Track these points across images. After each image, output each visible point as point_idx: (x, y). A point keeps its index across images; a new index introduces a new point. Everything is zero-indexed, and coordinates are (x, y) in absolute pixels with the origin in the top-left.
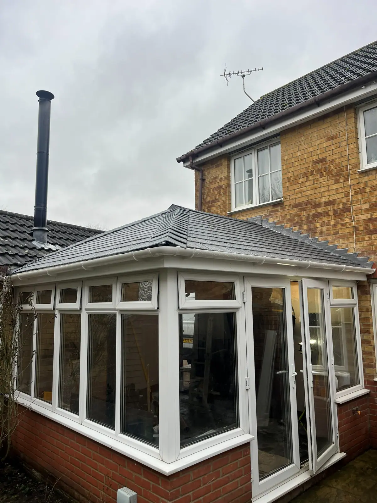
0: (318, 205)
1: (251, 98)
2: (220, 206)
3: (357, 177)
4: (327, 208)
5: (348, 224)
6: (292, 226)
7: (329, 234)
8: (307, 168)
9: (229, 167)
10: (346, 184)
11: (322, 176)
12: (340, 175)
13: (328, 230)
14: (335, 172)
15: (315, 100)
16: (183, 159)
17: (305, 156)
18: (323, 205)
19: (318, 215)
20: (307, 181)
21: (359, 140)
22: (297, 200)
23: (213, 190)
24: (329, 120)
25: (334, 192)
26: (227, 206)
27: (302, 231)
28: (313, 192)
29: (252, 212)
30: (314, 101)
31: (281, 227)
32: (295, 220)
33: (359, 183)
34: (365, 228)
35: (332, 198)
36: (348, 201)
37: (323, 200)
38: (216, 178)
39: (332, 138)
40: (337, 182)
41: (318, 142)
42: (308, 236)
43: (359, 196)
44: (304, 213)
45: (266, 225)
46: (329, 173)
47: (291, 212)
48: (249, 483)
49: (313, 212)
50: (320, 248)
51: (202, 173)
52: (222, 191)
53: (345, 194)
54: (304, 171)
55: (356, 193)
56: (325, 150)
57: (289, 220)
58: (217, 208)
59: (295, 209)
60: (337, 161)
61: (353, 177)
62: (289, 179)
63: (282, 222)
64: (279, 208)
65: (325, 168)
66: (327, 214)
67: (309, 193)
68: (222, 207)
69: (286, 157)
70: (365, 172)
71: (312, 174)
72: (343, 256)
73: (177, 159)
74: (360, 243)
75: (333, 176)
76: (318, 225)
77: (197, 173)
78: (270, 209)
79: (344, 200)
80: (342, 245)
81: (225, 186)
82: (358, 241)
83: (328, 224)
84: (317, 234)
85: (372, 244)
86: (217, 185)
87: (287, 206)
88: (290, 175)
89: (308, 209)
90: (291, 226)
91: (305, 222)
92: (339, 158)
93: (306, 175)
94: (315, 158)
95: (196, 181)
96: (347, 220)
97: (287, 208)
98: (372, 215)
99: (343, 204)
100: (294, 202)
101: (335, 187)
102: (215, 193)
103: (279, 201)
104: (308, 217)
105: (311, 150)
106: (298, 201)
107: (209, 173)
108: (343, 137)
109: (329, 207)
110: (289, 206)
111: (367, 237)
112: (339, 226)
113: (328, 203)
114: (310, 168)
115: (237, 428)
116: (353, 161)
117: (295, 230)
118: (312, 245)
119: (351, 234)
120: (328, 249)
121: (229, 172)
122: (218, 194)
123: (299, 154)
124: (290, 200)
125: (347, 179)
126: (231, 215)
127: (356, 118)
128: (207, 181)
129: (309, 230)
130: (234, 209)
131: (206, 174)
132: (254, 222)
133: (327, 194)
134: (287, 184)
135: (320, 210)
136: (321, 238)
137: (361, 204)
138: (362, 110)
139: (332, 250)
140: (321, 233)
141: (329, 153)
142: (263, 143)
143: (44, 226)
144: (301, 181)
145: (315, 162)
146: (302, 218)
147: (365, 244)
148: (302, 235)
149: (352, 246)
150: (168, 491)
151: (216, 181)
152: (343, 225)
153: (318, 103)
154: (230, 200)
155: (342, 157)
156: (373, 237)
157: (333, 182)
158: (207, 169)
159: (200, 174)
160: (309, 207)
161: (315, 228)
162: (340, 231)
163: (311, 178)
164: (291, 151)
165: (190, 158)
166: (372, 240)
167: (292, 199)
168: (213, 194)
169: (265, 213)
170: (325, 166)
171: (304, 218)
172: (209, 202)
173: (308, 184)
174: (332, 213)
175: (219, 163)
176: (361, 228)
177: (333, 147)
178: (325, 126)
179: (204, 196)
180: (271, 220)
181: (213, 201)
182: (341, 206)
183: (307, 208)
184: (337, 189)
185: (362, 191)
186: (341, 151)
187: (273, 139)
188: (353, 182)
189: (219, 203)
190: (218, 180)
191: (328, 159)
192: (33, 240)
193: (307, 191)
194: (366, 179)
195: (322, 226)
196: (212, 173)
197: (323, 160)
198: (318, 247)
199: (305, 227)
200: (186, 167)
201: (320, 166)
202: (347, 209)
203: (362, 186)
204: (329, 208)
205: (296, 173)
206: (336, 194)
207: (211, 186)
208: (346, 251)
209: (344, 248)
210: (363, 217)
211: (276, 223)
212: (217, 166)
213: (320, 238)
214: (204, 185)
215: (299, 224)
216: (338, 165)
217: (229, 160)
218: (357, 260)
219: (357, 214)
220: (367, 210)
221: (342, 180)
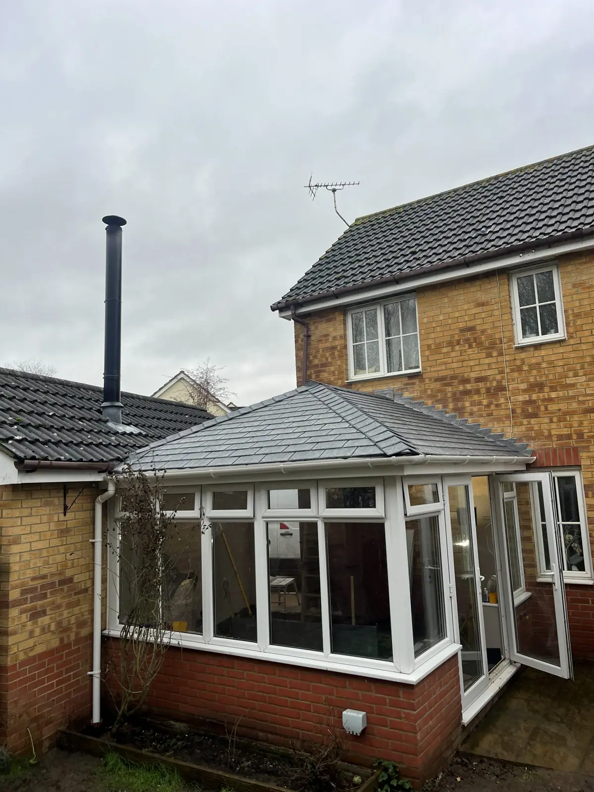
0: (467, 381)
1: (344, 221)
2: (333, 372)
3: (513, 352)
4: (479, 385)
5: (503, 405)
6: (435, 403)
7: (481, 416)
8: (452, 336)
9: (345, 323)
10: (500, 359)
11: (470, 347)
12: (493, 348)
13: (480, 410)
14: (487, 344)
15: (465, 261)
16: (280, 307)
17: (450, 321)
18: (472, 380)
19: (467, 393)
20: (453, 351)
21: (513, 309)
22: (439, 372)
23: (323, 351)
24: (478, 283)
25: (486, 367)
26: (344, 373)
27: (447, 410)
28: (460, 364)
29: (380, 382)
30: (463, 261)
31: (420, 404)
32: (438, 396)
33: (515, 359)
34: (523, 411)
35: (483, 374)
36: (503, 378)
37: (473, 375)
38: (327, 335)
39: (483, 304)
40: (489, 355)
41: (466, 307)
42: (455, 417)
43: (516, 375)
44: (449, 389)
45: (400, 401)
46: (480, 345)
47: (432, 386)
49: (461, 388)
50: (471, 432)
51: (308, 327)
52: (336, 353)
53: (499, 371)
54: (449, 338)
55: (512, 371)
56: (475, 318)
57: (431, 397)
58: (329, 374)
59: (439, 383)
60: (489, 332)
61: (508, 351)
62: (429, 346)
63: (421, 398)
64: (417, 381)
65: (475, 339)
66: (478, 392)
67: (455, 365)
68: (336, 373)
69: (425, 320)
70: (522, 348)
71: (458, 343)
72: (498, 441)
73: (271, 306)
74: (518, 427)
75: (486, 348)
76: (467, 404)
77: (299, 325)
78: (405, 380)
79: (498, 377)
80: (496, 428)
81: (341, 347)
82: (515, 424)
83: (480, 403)
84: (466, 414)
85: (532, 429)
86: (328, 345)
87: (427, 379)
88: (430, 342)
89: (455, 384)
90: (433, 403)
91: (450, 400)
92: (491, 328)
93: (450, 344)
94: (461, 325)
95: (297, 337)
96: (502, 400)
97: (427, 381)
98: (530, 397)
99: (498, 382)
100: (435, 375)
101: (487, 361)
102: (326, 355)
103: (417, 373)
104: (454, 394)
105: (457, 315)
106: (441, 374)
107: (316, 328)
108: (496, 305)
109: (480, 384)
110: (430, 379)
111: (525, 422)
112: (493, 407)
113: (479, 380)
114: (456, 336)
115: (444, 638)
116: (507, 334)
117: (438, 408)
118: (461, 427)
119: (508, 417)
120: (480, 432)
121: (345, 329)
122: (330, 355)
123: (441, 318)
124: (431, 372)
125: (501, 354)
126: (350, 384)
127: (509, 285)
128: (313, 338)
129: (455, 409)
130: (353, 377)
131: (312, 328)
132: (384, 395)
133: (477, 368)
134: (427, 353)
135: (469, 387)
136: (471, 419)
137: (518, 383)
138: (515, 277)
139: (485, 434)
140: (471, 414)
141: (479, 322)
142: (393, 298)
143: (118, 401)
144: (445, 350)
145: (462, 330)
146: (446, 394)
147: (523, 428)
148: (447, 415)
149: (509, 431)
150: (413, 702)
151: (327, 340)
152: (497, 405)
153: (467, 264)
154: (347, 365)
155: (494, 327)
156: (532, 421)
157: (484, 355)
158: (314, 323)
159: (305, 330)
160: (456, 382)
161: (464, 408)
162: (494, 412)
163: (457, 348)
164: (432, 314)
165: (292, 307)
166: (531, 424)
167: (434, 371)
168: (322, 356)
169: (398, 385)
170: (474, 336)
171: (449, 395)
172: (317, 366)
173: (453, 354)
174: (484, 391)
175: (331, 316)
176: (519, 411)
177: (483, 315)
178: (473, 289)
179: (309, 358)
180: (406, 395)
181: (324, 365)
182: (495, 384)
183: (453, 383)
184: (489, 364)
185: (519, 369)
186: (492, 321)
187: (406, 295)
188: (508, 358)
189: (332, 369)
190: (331, 339)
191: (478, 328)
192: (107, 421)
193: (453, 362)
194: (523, 355)
195: (471, 405)
196: (320, 329)
197: (472, 329)
198: (468, 430)
199: (451, 406)
200: (283, 317)
201: (468, 335)
202: (501, 388)
203: (518, 363)
204: (481, 385)
205: (438, 341)
206: (489, 369)
207: (320, 345)
208: (502, 436)
209: (498, 431)
210: (521, 398)
211: (412, 399)
212: (329, 321)
213: (470, 420)
214: (310, 343)
215: (444, 401)
216: (490, 337)
217: (345, 315)
218: (515, 446)
219: (514, 394)
220: (525, 391)
221: (495, 354)
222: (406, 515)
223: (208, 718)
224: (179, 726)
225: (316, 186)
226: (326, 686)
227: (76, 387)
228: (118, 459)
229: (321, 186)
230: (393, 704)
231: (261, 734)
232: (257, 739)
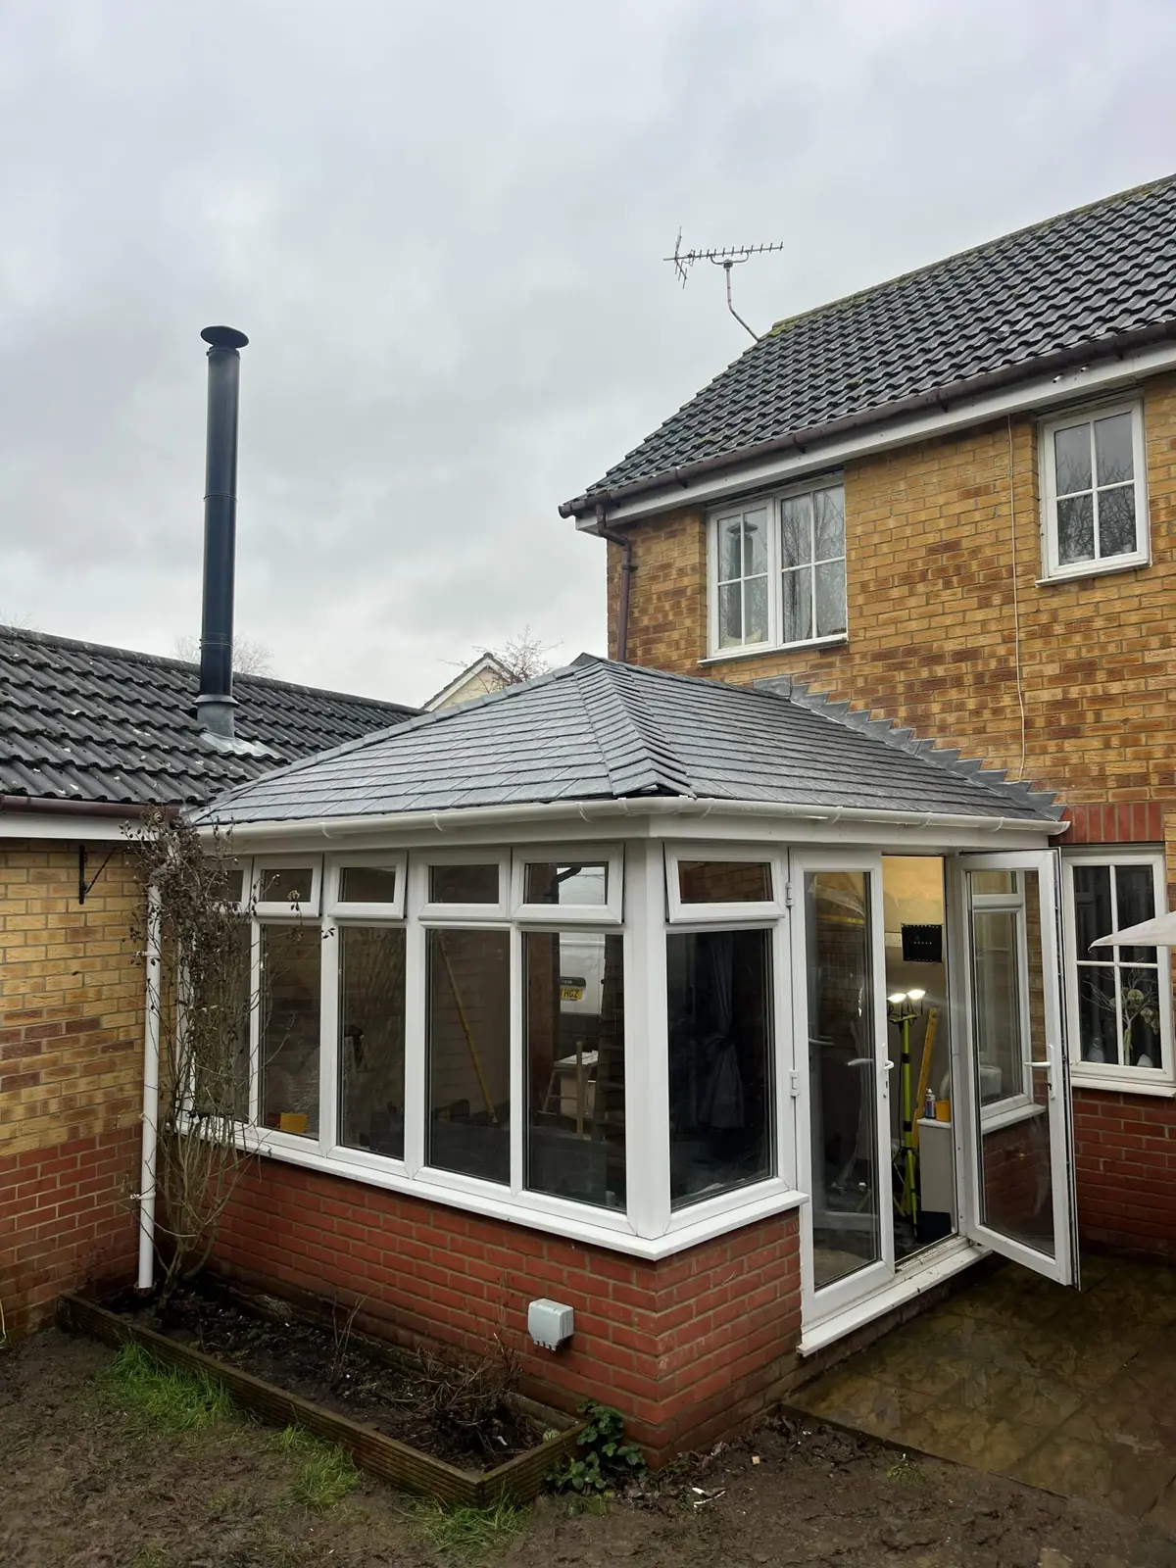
0: (936, 659)
1: (748, 329)
2: (677, 643)
3: (1035, 596)
4: (960, 668)
5: (1008, 710)
6: (871, 706)
7: (962, 733)
8: (912, 563)
9: (703, 540)
10: (1006, 610)
11: (948, 585)
12: (994, 587)
13: (959, 721)
14: (981, 578)
15: (938, 396)
16: (577, 510)
17: (908, 531)
18: (948, 658)
19: (935, 683)
20: (912, 594)
21: (1042, 504)
22: (884, 641)
23: (659, 599)
24: (969, 446)
25: (978, 629)
26: (698, 644)
27: (895, 720)
28: (925, 623)
29: (766, 663)
30: (934, 399)
31: (842, 707)
32: (878, 692)
33: (1038, 611)
34: (1049, 723)
35: (972, 643)
36: (1011, 653)
37: (950, 646)
38: (668, 566)
39: (977, 493)
40: (985, 603)
41: (941, 500)
42: (909, 735)
43: (1038, 644)
44: (901, 676)
45: (802, 701)
46: (967, 580)
47: (867, 670)
48: (796, 1292)
49: (925, 674)
50: (939, 767)
51: (630, 550)
52: (684, 603)
53: (1003, 636)
54: (903, 568)
55: (1031, 636)
56: (959, 521)
57: (861, 692)
58: (669, 645)
59: (880, 663)
60: (988, 552)
61: (1025, 595)
62: (864, 585)
63: (843, 694)
64: (837, 659)
65: (958, 568)
66: (958, 681)
67: (914, 625)
68: (683, 644)
69: (859, 530)
70: (1053, 586)
71: (923, 577)
72: (993, 787)
73: (560, 508)
74: (1036, 757)
75: (976, 588)
76: (935, 708)
77: (615, 547)
78: (814, 658)
79: (1001, 651)
80: (992, 760)
81: (692, 590)
82: (1031, 752)
83: (961, 707)
84: (934, 730)
85: (1064, 762)
86: (669, 586)
87: (858, 656)
88: (867, 576)
89: (911, 666)
90: (866, 706)
91: (902, 699)
92: (992, 544)
93: (908, 580)
94: (932, 539)
95: (610, 570)
96: (1007, 700)
97: (857, 659)
98: (1065, 692)
99: (999, 660)
100: (875, 647)
101: (980, 615)
102: (663, 606)
103: (838, 642)
104: (910, 686)
105: (923, 516)
106: (887, 644)
107: (648, 551)
108: (1004, 494)
109: (963, 664)
110: (864, 656)
111: (1052, 745)
112: (987, 714)
113: (961, 656)
114: (920, 563)
115: (772, 1177)
116: (1026, 556)
117: (876, 716)
118: (919, 757)
119: (1016, 736)
120: (959, 768)
121: (703, 553)
122: (673, 608)
123: (891, 523)
124: (865, 640)
125: (1008, 600)
126: (709, 667)
127: (1035, 449)
128: (642, 572)
129: (911, 719)
130: (716, 653)
131: (640, 551)
132: (770, 690)
133: (958, 632)
134: (860, 600)
135: (940, 671)
136: (942, 739)
137: (1041, 663)
138: (1051, 429)
139: (969, 772)
140: (943, 729)
141: (967, 530)
142: (799, 483)
143: (226, 692)
144: (895, 593)
145: (933, 550)
146: (895, 687)
147: (1048, 760)
148: (894, 732)
149: (1018, 765)
150: (654, 1294)
151: (666, 576)
152: (996, 711)
153: (944, 404)
154: (704, 626)
155: (998, 542)
156: (1066, 745)
157: (974, 603)
158: (643, 541)
159: (625, 554)
160: (915, 661)
161: (927, 716)
162: (989, 725)
163: (921, 588)
164: (872, 515)
165: (598, 508)
166: (1063, 751)
167: (872, 638)
168: (658, 609)
169: (800, 668)
170: (956, 562)
171: (901, 689)
172: (646, 629)
173: (912, 602)
174: (971, 682)
175: (676, 526)
176: (1040, 722)
177: (977, 516)
178: (958, 460)
179: (632, 613)
180: (816, 688)
181: (660, 628)
182: (993, 664)
183: (906, 662)
184: (984, 623)
185: (1045, 632)
186: (996, 528)
187: (825, 477)
188: (1023, 608)
189: (675, 635)
190: (674, 573)
191: (965, 544)
192: (202, 731)
193: (910, 620)
194: (1055, 602)
195: (943, 711)
196: (657, 552)
197: (952, 547)
198: (933, 764)
199: (902, 712)
200: (585, 530)
201: (944, 560)
202: (1007, 674)
203: (1044, 618)
204: (965, 667)
205: (882, 573)
206: (982, 633)
207: (653, 587)
208: (1003, 776)
209: (996, 767)
210: (1046, 695)
211: (827, 697)
212: (672, 535)
213: (939, 741)
214: (634, 583)
215: (889, 703)
216: (988, 563)
217: (704, 522)
218: (1027, 798)
219: (1031, 687)
220: (1055, 680)
221: (997, 600)
222: (667, 920)
223: (322, 1296)
224: (275, 1304)
225: (690, 256)
226: (509, 1251)
227: (160, 667)
228: (192, 801)
229: (700, 256)
230: (621, 1295)
231: (402, 1332)
232: (394, 1341)
